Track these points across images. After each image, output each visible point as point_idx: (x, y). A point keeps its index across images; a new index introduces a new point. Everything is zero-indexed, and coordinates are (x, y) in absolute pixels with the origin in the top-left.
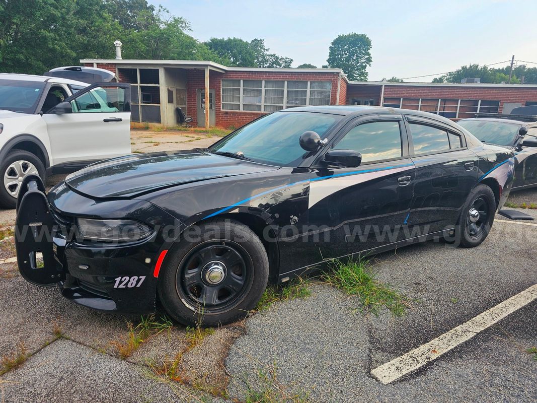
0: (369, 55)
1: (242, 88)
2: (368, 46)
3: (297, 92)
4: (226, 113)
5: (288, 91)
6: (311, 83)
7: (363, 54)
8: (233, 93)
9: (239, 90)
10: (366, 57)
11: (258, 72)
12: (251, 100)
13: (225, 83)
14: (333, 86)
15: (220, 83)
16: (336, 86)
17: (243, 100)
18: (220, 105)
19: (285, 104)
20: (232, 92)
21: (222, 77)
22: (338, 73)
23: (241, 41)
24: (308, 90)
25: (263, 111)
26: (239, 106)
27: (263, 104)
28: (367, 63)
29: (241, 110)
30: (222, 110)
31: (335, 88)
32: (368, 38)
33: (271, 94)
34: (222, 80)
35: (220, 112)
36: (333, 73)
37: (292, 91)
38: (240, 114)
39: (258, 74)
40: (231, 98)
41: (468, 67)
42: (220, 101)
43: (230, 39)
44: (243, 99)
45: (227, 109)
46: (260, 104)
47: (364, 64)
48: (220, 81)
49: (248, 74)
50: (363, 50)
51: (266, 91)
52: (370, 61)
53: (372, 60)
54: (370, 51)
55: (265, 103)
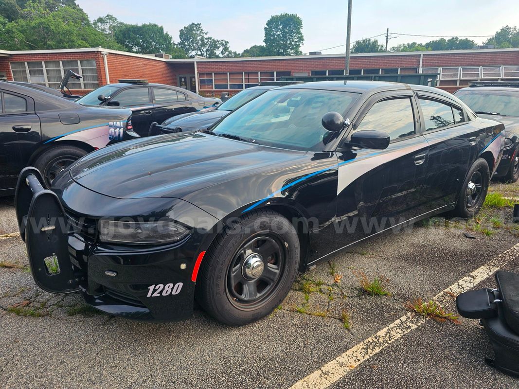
0: (301, 34)
1: (27, 69)
2: (298, 25)
5: (64, 70)
6: (81, 61)
9: (25, 71)
10: (299, 36)
11: (36, 54)
12: (37, 79)
13: (13, 65)
15: (9, 66)
21: (9, 61)
22: (99, 52)
24: (80, 68)
27: (47, 83)
32: (298, 18)
33: (51, 73)
34: (11, 63)
37: (68, 70)
44: (31, 79)
46: (44, 83)
51: (47, 70)
52: (303, 40)
53: (304, 38)
54: (301, 31)
55: (49, 81)
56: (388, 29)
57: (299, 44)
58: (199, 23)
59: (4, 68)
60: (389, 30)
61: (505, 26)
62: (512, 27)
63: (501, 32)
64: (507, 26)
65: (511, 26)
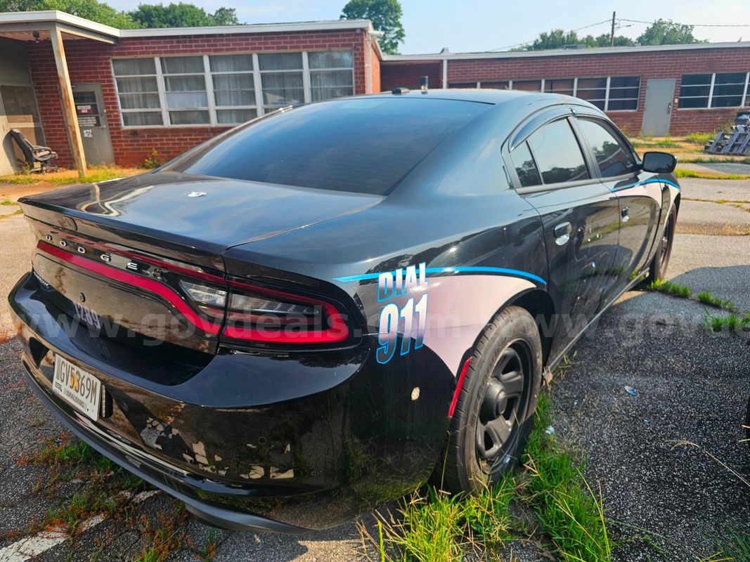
0: (400, 26)
1: (160, 77)
2: (396, 12)
3: (281, 76)
4: (134, 133)
5: (263, 76)
6: (310, 55)
7: (391, 25)
8: (144, 90)
9: (154, 80)
10: (397, 29)
11: (190, 36)
12: (186, 100)
13: (121, 66)
14: (356, 59)
15: (110, 68)
16: (363, 59)
17: (168, 102)
18: (118, 116)
19: (259, 105)
20: (140, 88)
21: (112, 54)
22: (363, 31)
23: (192, 7)
24: (306, 71)
25: (214, 123)
26: (161, 116)
27: (212, 108)
28: (399, 39)
29: (167, 124)
30: (124, 127)
31: (360, 64)
33: (227, 85)
34: (113, 60)
35: (120, 133)
36: (354, 30)
37: (272, 76)
38: (166, 131)
39: (190, 41)
40: (141, 99)
41: (549, 34)
42: (117, 108)
43: (172, 6)
44: (168, 100)
45: (136, 124)
46: (205, 108)
47: (394, 41)
48: (108, 64)
49: (168, 43)
50: (391, 18)
51: (214, 78)
52: (403, 35)
53: (405, 33)
54: (401, 20)
55: (217, 105)
56: (614, 13)
57: (397, 43)
58: (232, 8)
59: (96, 73)
60: (616, 14)
61: (657, 20)
62: (668, 21)
63: (654, 27)
64: (661, 19)
65: (665, 19)
